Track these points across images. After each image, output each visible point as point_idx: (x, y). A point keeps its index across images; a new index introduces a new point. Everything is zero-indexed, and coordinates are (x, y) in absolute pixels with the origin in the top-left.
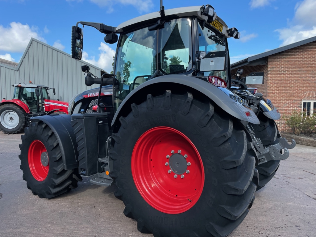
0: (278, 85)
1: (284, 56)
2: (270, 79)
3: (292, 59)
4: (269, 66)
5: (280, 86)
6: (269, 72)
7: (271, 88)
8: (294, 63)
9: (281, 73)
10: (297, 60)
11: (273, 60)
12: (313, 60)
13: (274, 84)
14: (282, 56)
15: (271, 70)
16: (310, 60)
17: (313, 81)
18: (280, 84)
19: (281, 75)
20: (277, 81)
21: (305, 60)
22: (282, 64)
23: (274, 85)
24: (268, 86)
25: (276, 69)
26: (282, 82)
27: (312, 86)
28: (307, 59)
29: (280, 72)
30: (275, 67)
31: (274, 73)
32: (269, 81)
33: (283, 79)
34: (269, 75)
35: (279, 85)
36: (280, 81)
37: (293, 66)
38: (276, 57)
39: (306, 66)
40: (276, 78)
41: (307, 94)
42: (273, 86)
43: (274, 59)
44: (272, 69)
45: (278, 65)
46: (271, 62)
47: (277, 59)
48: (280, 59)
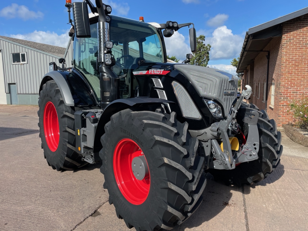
0: (297, 62)
1: (307, 22)
2: (286, 55)
4: (284, 38)
5: (300, 64)
6: (284, 45)
7: (286, 66)
9: (302, 46)
11: (290, 29)
13: (292, 60)
14: (304, 22)
15: (286, 43)
18: (301, 60)
19: (303, 48)
20: (296, 56)
22: (303, 34)
23: (290, 62)
24: (283, 65)
25: (295, 41)
26: (304, 58)
29: (301, 44)
30: (293, 39)
31: (291, 47)
32: (283, 57)
33: (305, 54)
34: (283, 49)
35: (299, 62)
36: (300, 56)
38: (295, 25)
40: (294, 53)
42: (289, 64)
43: (292, 27)
44: (289, 41)
45: (297, 35)
46: (287, 32)
47: (296, 27)
48: (301, 27)
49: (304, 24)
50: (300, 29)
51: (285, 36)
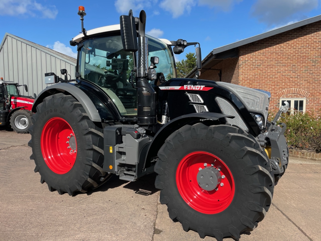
0: (251, 81)
1: (258, 47)
2: (242, 74)
3: (268, 50)
4: (241, 59)
5: (254, 83)
6: (240, 66)
7: (243, 84)
8: (271, 56)
9: (255, 67)
10: (274, 52)
11: (245, 52)
12: (294, 52)
13: (247, 79)
14: (256, 47)
15: (242, 64)
16: (290, 52)
17: (294, 76)
18: (254, 79)
19: (255, 69)
20: (250, 76)
21: (285, 52)
22: (256, 57)
23: (246, 81)
24: (240, 83)
25: (249, 62)
26: (256, 78)
27: (293, 82)
28: (286, 50)
29: (254, 66)
30: (248, 61)
31: (246, 67)
32: (240, 76)
33: (257, 74)
34: (240, 69)
35: (252, 81)
36: (253, 76)
37: (269, 59)
38: (250, 49)
39: (285, 59)
40: (248, 72)
41: (286, 91)
42: (245, 82)
43: (247, 50)
44: (244, 62)
45: (251, 57)
46: (243, 55)
47: (250, 51)
48: (253, 51)
49: (256, 49)
50: (253, 52)
51: (242, 57)
